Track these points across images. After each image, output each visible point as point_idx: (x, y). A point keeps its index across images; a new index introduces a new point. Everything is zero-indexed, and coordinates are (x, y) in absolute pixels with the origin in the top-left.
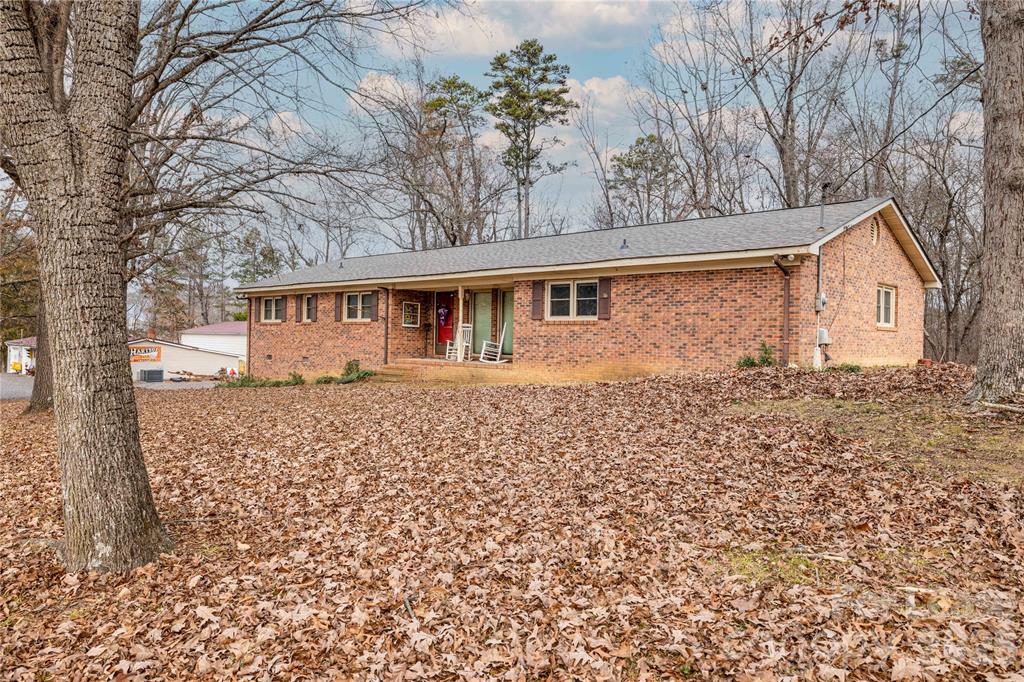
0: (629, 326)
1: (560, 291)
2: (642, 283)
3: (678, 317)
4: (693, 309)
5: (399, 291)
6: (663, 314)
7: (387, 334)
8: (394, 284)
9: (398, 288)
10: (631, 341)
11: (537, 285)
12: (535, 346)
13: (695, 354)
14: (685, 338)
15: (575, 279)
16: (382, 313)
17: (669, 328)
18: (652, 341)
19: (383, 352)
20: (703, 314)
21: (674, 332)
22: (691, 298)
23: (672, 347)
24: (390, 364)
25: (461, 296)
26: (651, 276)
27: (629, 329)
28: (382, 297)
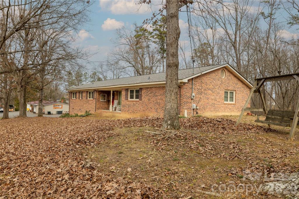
0: (145, 102)
1: (132, 92)
2: (148, 90)
3: (156, 100)
4: (159, 98)
5: (100, 91)
6: (153, 99)
7: (96, 103)
8: (98, 89)
9: (99, 90)
10: (146, 107)
11: (127, 90)
12: (126, 108)
13: (159, 111)
14: (158, 106)
15: (135, 88)
16: (95, 97)
17: (154, 103)
18: (150, 107)
19: (95, 108)
20: (162, 99)
21: (155, 104)
22: (159, 94)
23: (155, 109)
24: (97, 112)
25: (112, 93)
26: (151, 88)
27: (146, 103)
28: (95, 92)
